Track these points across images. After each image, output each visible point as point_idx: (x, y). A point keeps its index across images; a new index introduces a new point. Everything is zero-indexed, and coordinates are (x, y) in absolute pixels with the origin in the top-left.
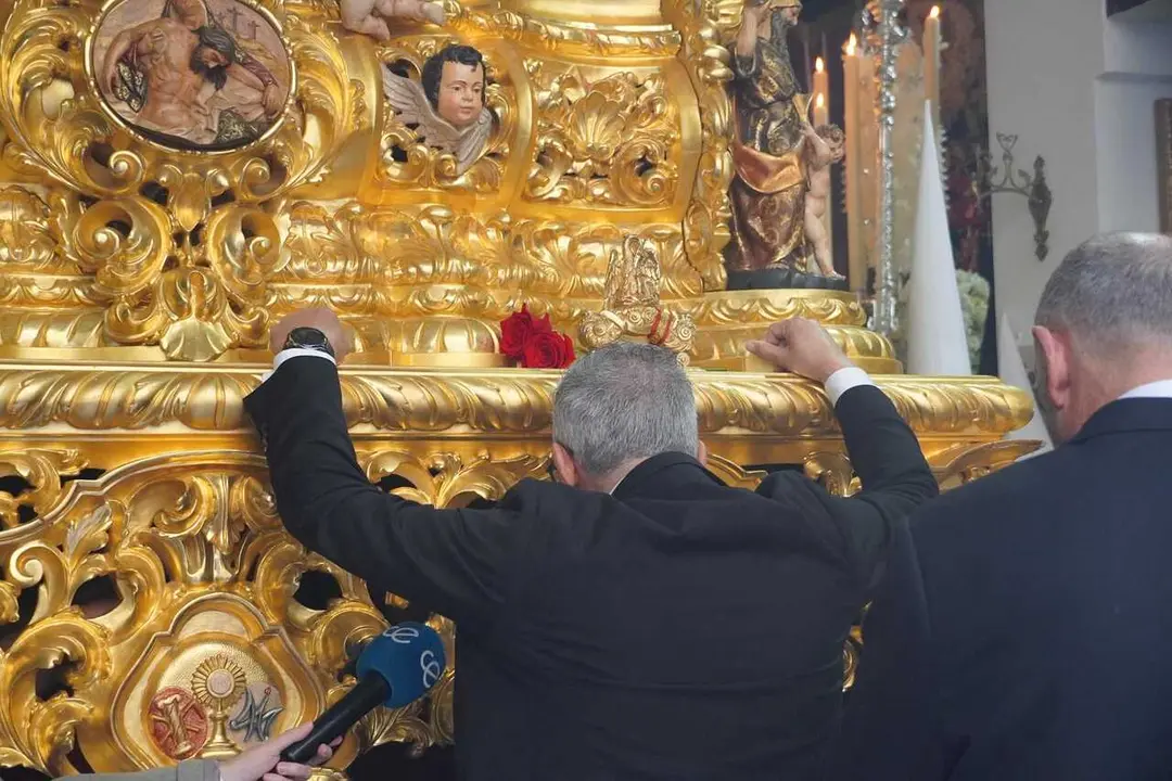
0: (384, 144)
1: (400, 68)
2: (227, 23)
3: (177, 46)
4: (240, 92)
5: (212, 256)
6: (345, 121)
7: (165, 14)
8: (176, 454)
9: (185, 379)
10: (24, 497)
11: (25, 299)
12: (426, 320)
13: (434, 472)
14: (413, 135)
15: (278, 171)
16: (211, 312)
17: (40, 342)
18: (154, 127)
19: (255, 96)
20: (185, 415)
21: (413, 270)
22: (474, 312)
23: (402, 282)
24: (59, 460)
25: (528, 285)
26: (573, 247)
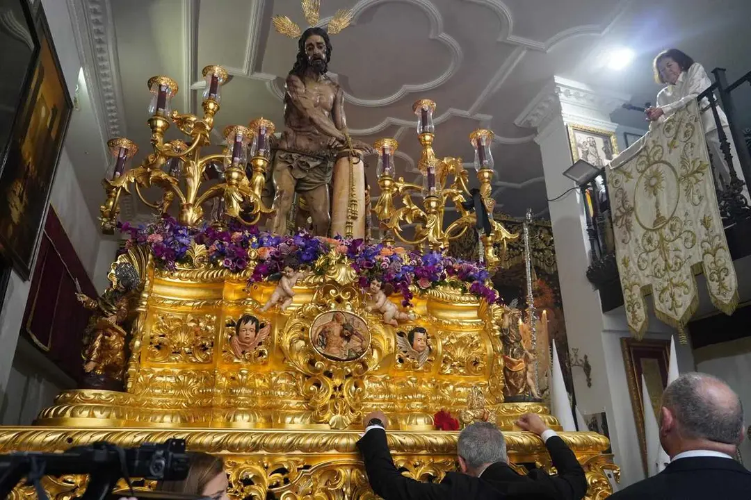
0: (397, 358)
1: (401, 334)
2: (351, 322)
3: (337, 329)
4: (355, 343)
5: (345, 394)
6: (385, 351)
7: (333, 320)
8: (333, 460)
9: (338, 435)
10: (286, 475)
11: (288, 408)
12: (411, 414)
13: (415, 466)
14: (406, 354)
15: (365, 367)
16: (345, 412)
18: (329, 354)
19: (359, 344)
20: (337, 447)
21: (406, 397)
22: (425, 412)
23: (402, 401)
24: (297, 462)
25: (442, 402)
26: (454, 389)
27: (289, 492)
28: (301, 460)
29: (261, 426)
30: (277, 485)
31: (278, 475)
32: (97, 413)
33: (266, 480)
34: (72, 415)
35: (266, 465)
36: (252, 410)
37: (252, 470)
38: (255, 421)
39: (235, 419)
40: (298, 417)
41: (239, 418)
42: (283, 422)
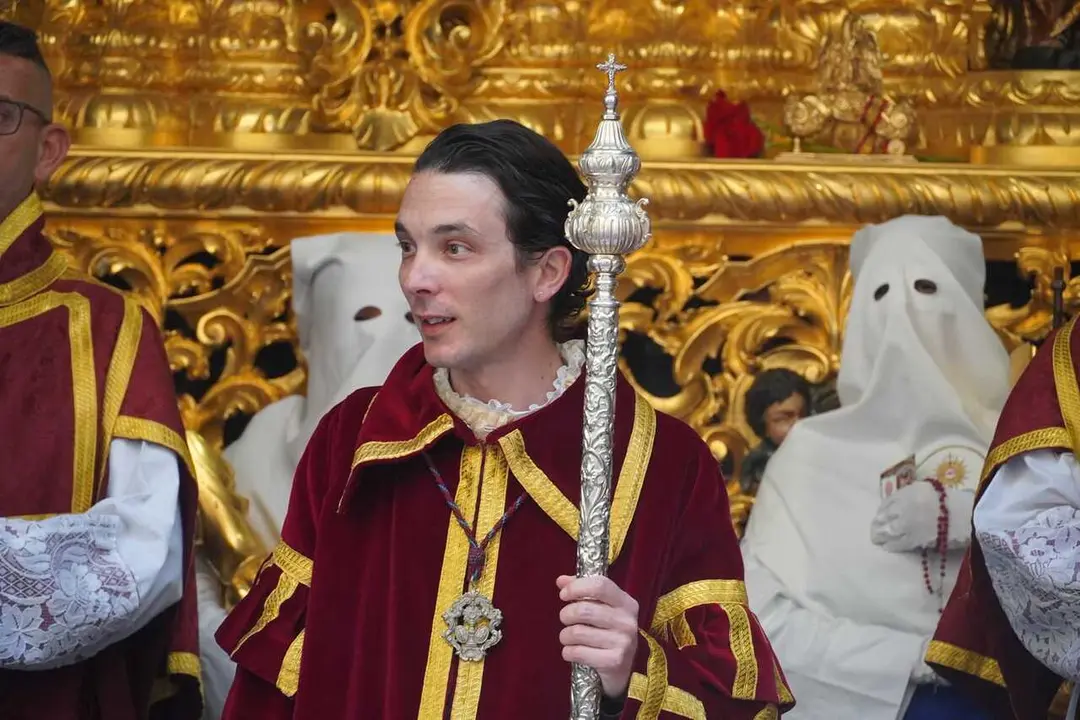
5: (413, 48)
9: (369, 168)
10: (216, 271)
11: (251, 87)
16: (401, 102)
17: (258, 128)
20: (350, 199)
22: (682, 98)
24: (247, 240)
27: (222, 312)
28: (256, 231)
29: (163, 138)
30: (193, 291)
31: (198, 268)
33: (160, 279)
35: (158, 241)
36: (139, 96)
37: (123, 254)
38: (147, 125)
39: (89, 120)
40: (277, 114)
41: (101, 116)
42: (230, 126)
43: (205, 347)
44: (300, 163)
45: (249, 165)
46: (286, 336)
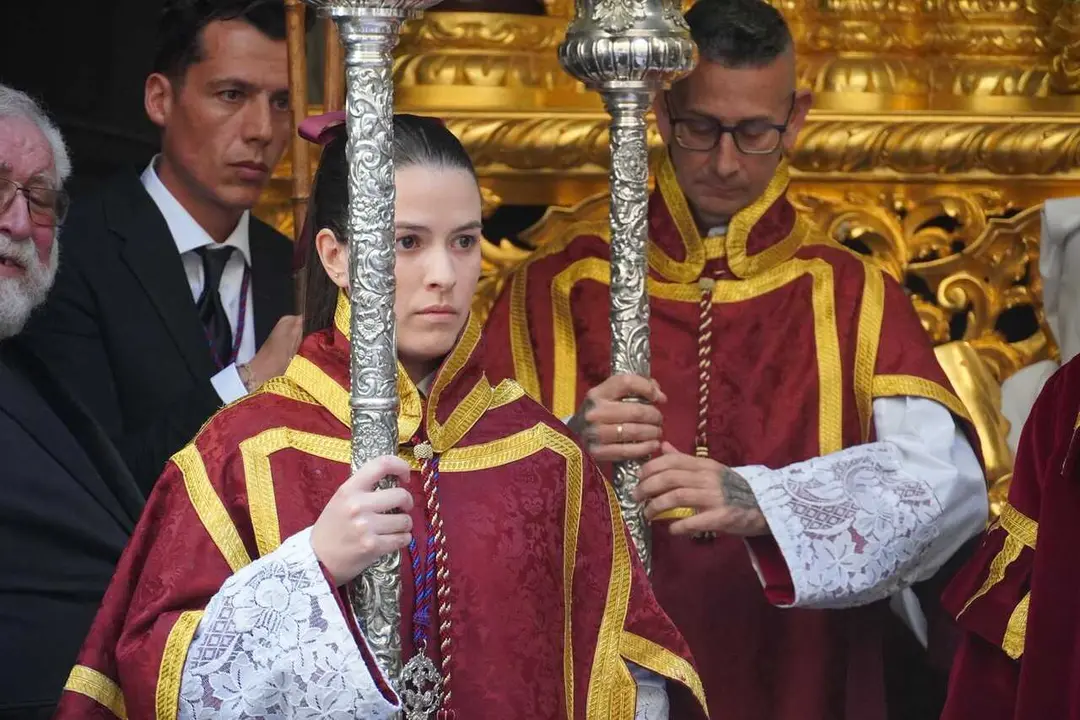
27: (963, 275)
28: (996, 195)
29: (902, 102)
30: (933, 255)
31: (938, 232)
32: (475, 73)
33: (900, 242)
34: (421, 78)
36: (878, 59)
37: (863, 218)
38: (887, 91)
39: (828, 85)
40: (1017, 77)
41: (840, 80)
42: (969, 89)
43: (946, 310)
44: (1041, 125)
45: (989, 128)
46: (1028, 299)
